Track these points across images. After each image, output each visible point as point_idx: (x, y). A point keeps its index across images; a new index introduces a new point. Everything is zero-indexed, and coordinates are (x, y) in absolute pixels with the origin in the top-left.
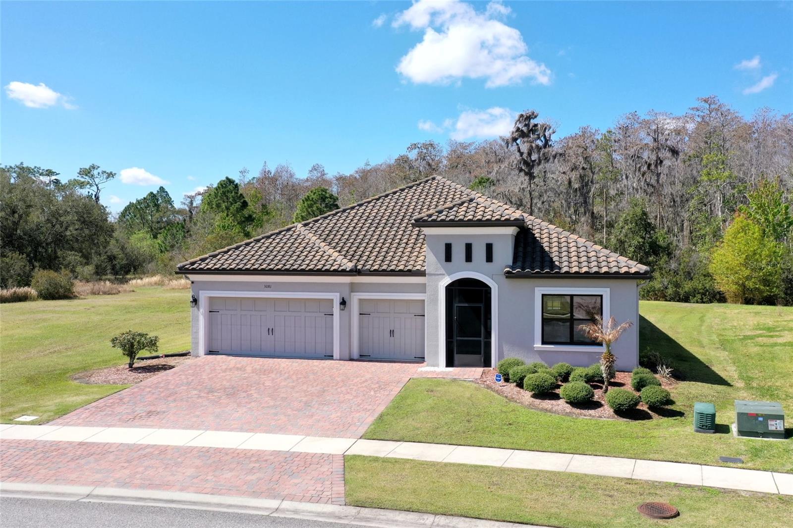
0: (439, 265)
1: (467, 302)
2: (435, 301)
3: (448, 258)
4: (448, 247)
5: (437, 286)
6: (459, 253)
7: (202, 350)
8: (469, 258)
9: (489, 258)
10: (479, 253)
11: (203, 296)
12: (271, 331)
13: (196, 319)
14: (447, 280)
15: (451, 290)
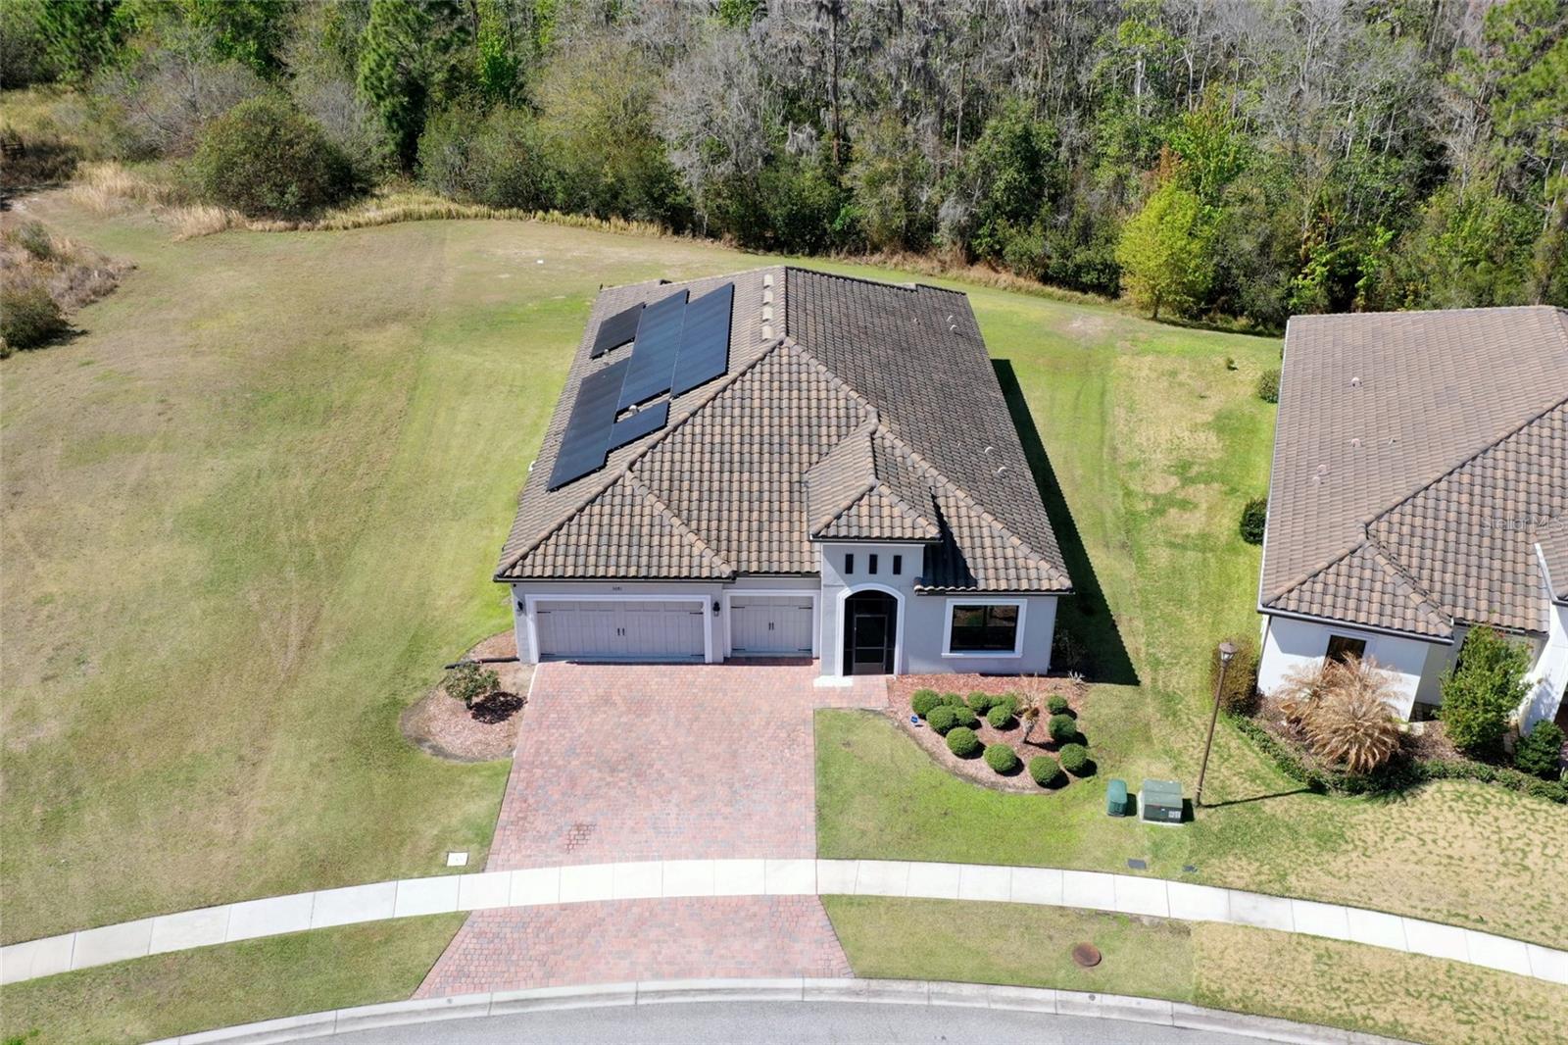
0: (838, 577)
1: (868, 613)
2: (832, 612)
3: (849, 569)
4: (849, 559)
5: (835, 599)
6: (861, 564)
7: (534, 656)
8: (873, 569)
9: (897, 570)
10: (885, 564)
11: (530, 601)
12: (621, 632)
13: (525, 625)
14: (847, 592)
15: (850, 603)
